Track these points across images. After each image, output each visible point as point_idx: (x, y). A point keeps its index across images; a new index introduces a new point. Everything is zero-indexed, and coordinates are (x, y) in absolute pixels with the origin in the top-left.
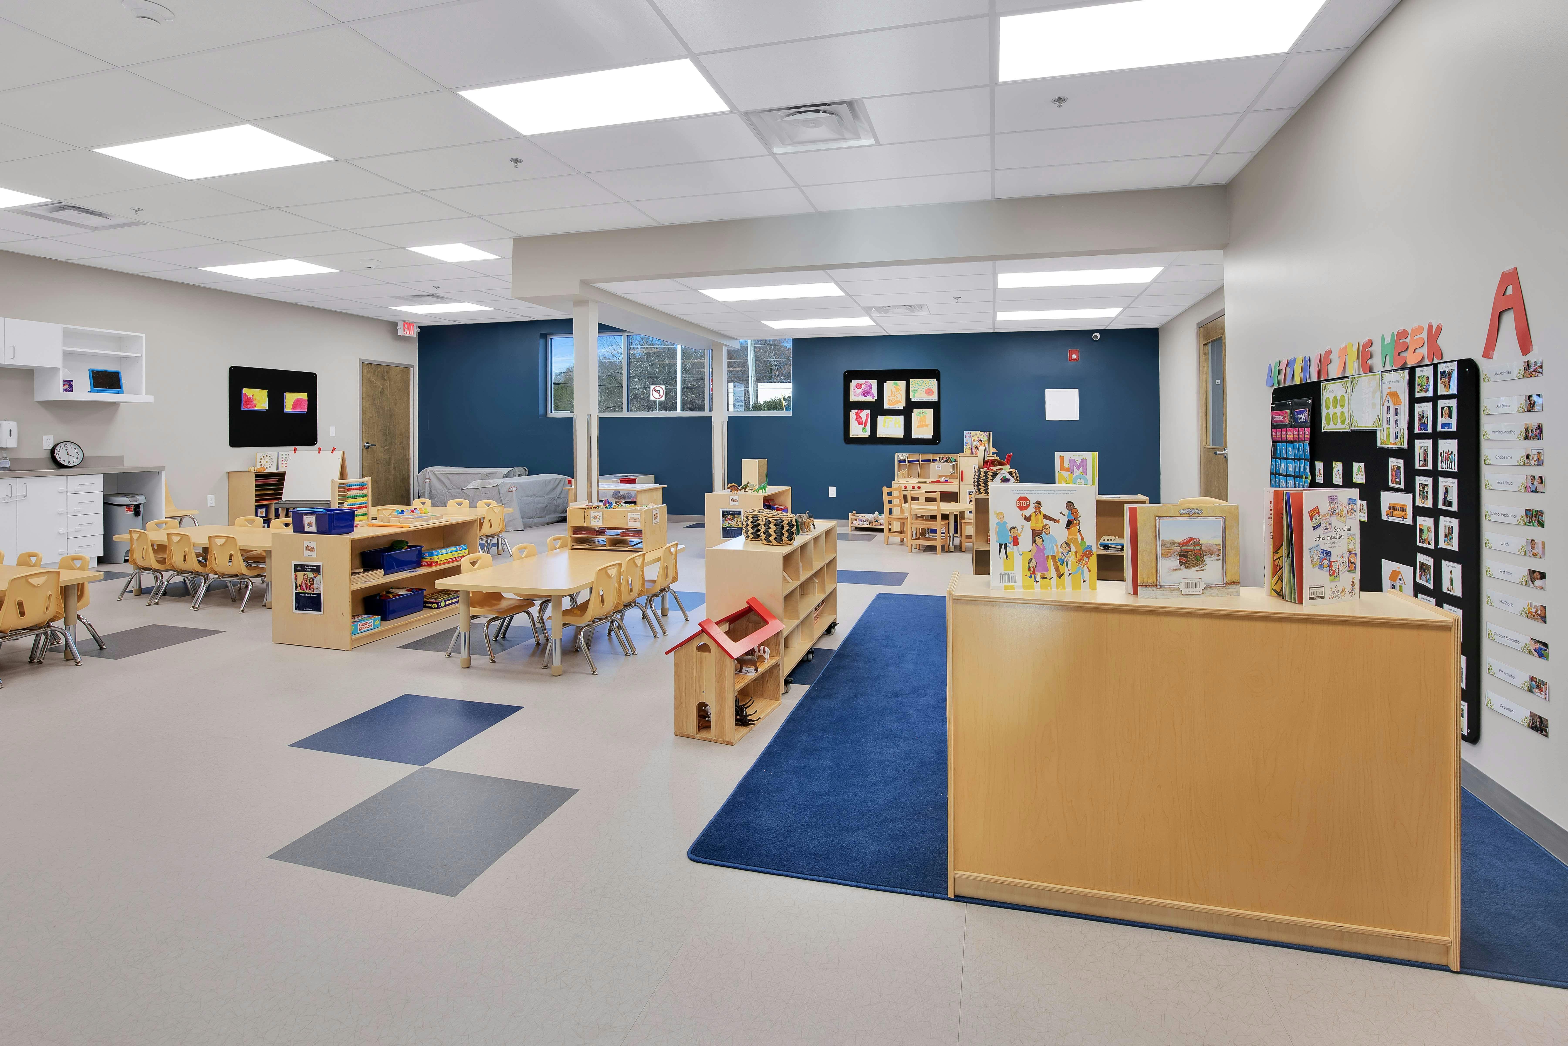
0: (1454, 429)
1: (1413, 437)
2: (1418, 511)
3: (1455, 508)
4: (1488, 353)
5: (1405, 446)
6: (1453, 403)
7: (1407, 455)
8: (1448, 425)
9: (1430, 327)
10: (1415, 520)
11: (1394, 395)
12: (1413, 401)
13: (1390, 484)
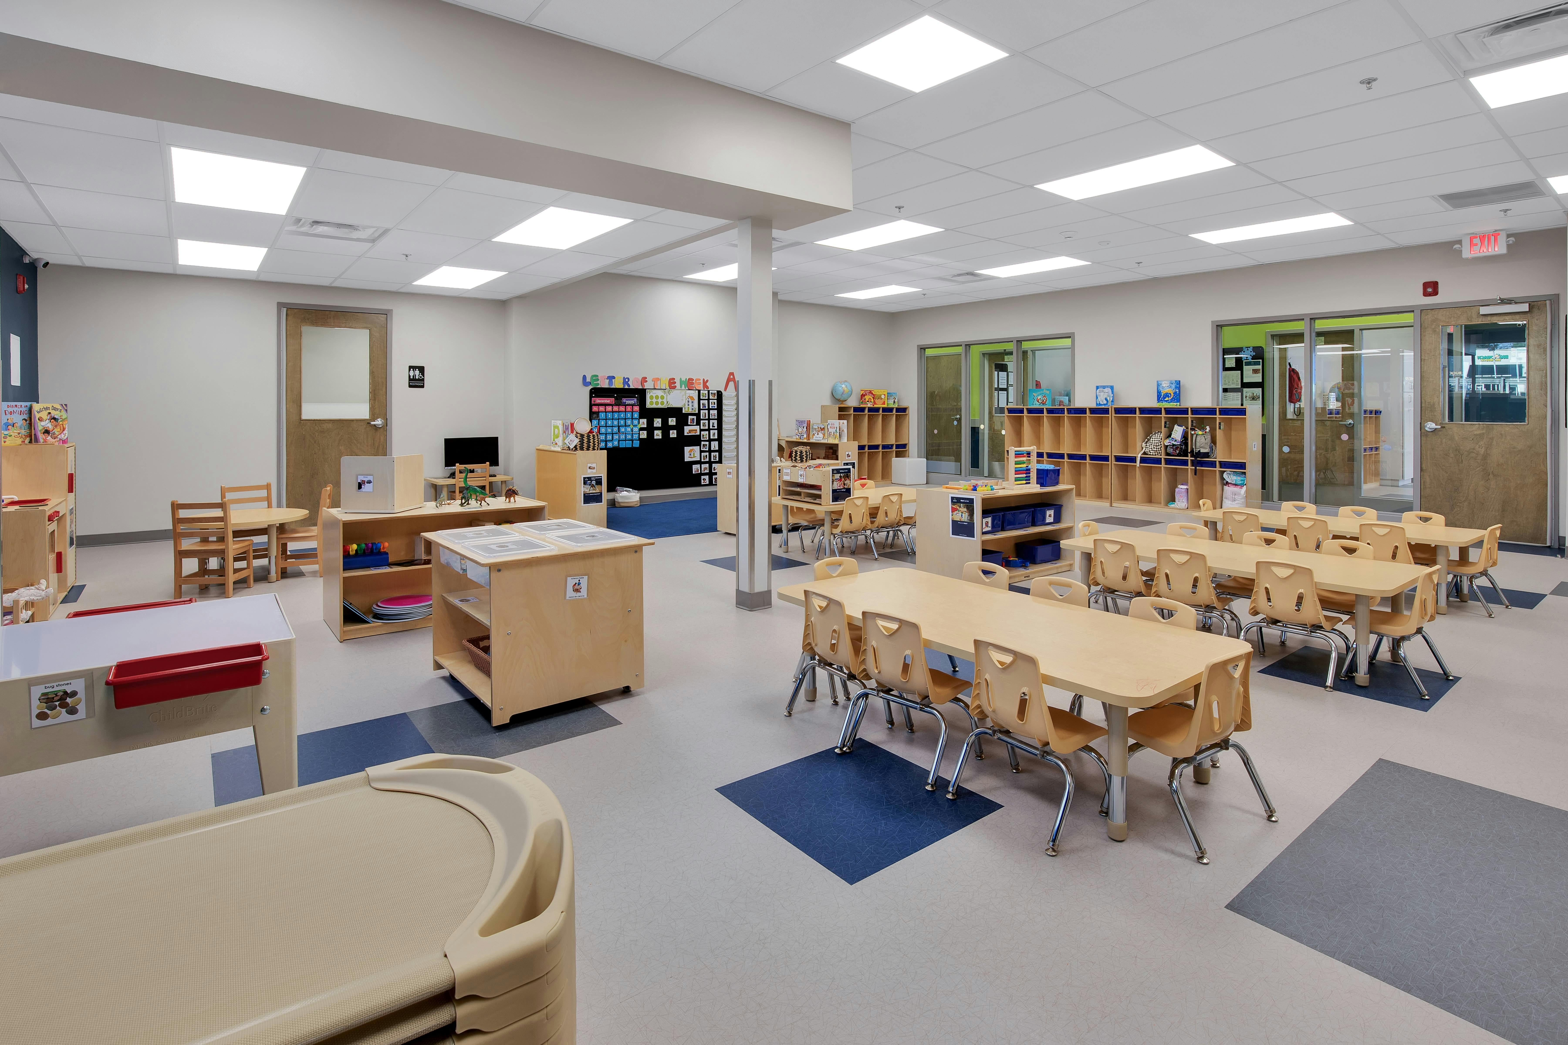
0: (716, 408)
1: (699, 409)
2: (701, 430)
3: (716, 428)
4: (725, 389)
5: (697, 412)
6: (716, 401)
7: (698, 415)
8: (715, 407)
9: (704, 380)
10: (700, 433)
11: (692, 398)
12: (699, 399)
13: (689, 424)
